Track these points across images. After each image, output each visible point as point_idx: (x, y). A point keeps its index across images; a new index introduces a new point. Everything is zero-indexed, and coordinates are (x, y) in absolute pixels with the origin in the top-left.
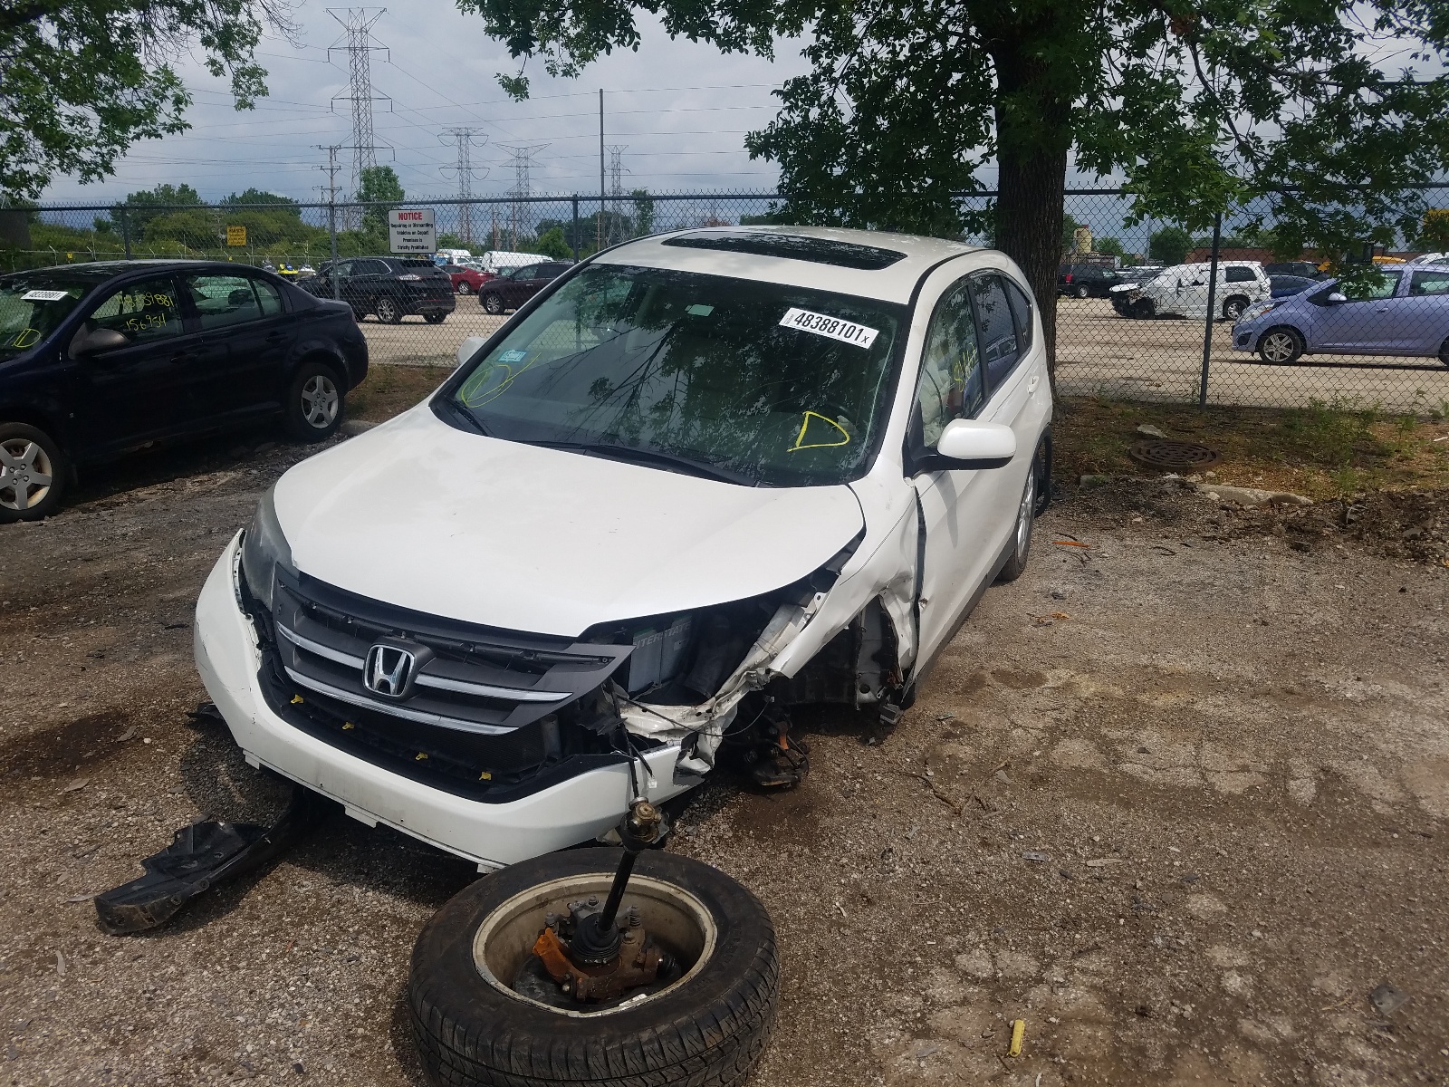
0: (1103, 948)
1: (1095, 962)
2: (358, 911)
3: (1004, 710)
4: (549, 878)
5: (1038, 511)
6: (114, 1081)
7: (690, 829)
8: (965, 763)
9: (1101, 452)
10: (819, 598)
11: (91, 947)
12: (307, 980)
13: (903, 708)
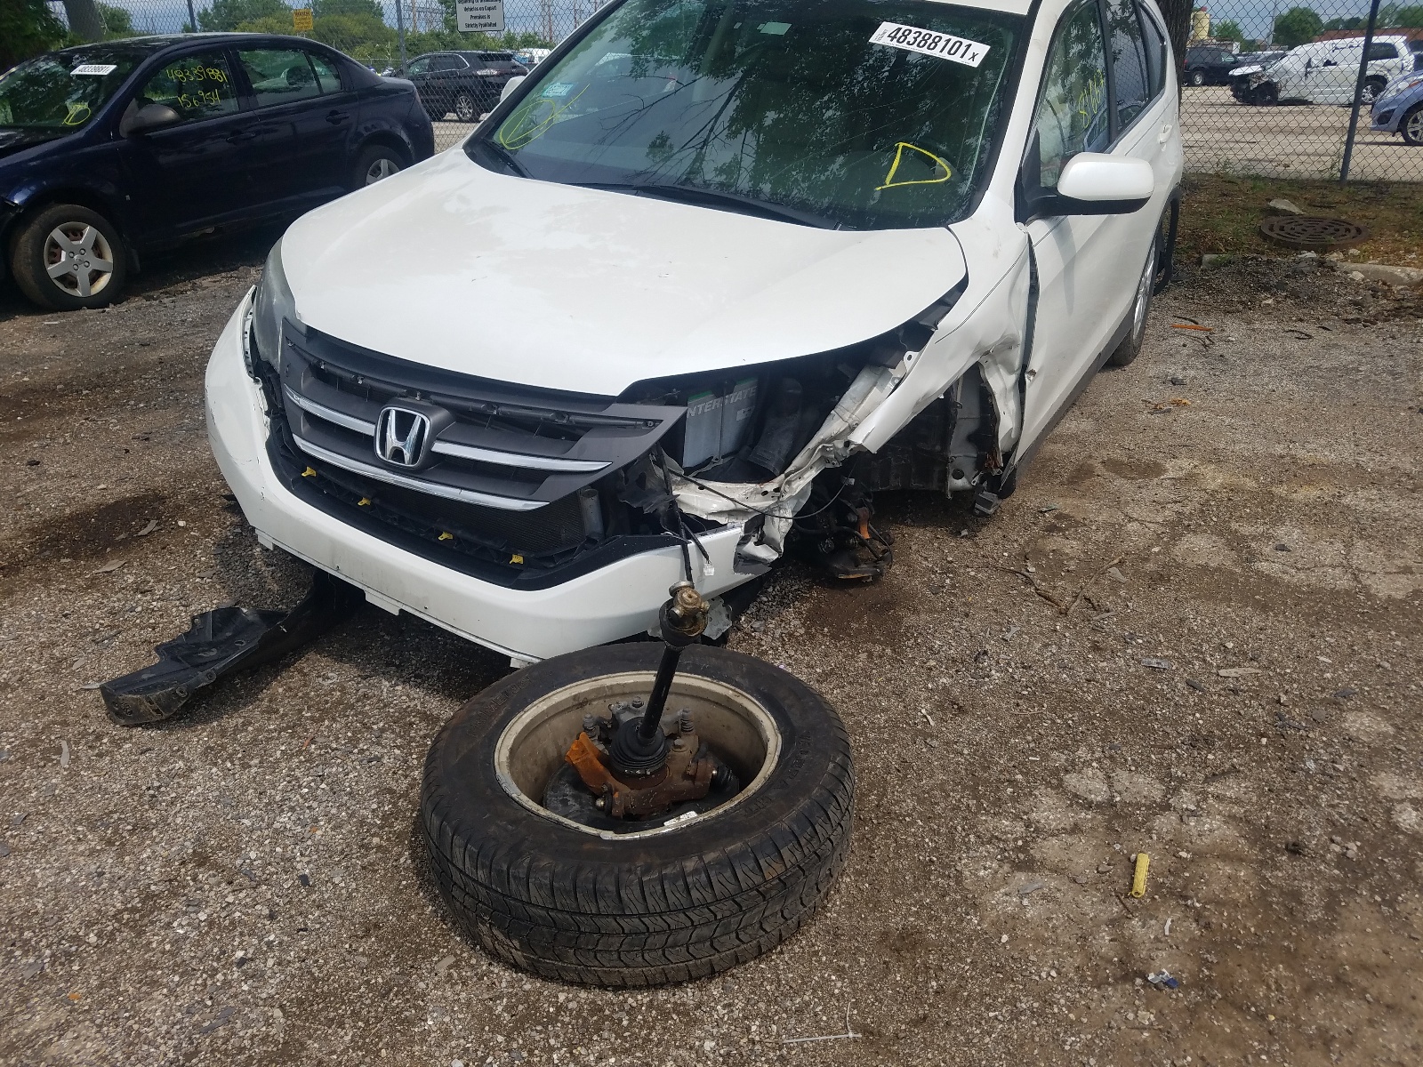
0: (1243, 772)
1: (1232, 788)
2: (385, 706)
3: (1117, 502)
4: (587, 675)
5: (1157, 288)
6: (105, 885)
7: (757, 625)
8: (1072, 558)
9: (1227, 231)
10: (910, 357)
11: (99, 737)
12: (322, 781)
13: (1002, 496)
